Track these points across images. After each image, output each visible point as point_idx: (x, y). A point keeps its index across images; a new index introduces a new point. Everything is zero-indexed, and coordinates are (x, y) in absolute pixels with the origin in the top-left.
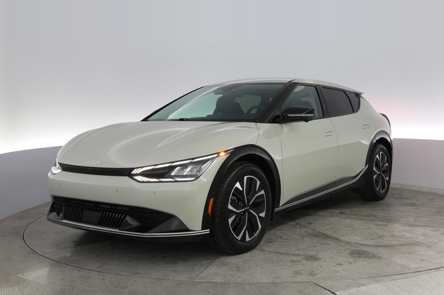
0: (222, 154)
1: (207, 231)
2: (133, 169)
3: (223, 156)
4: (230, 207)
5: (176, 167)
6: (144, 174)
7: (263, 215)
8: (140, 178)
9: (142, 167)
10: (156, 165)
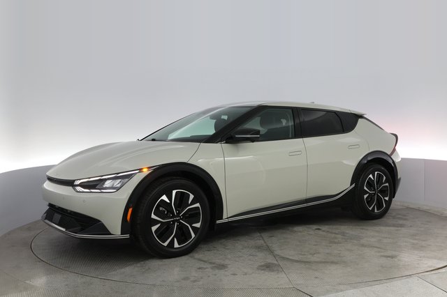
0: (145, 170)
1: (127, 236)
2: (74, 181)
3: (146, 172)
4: (153, 216)
5: (106, 180)
6: (82, 185)
7: (198, 225)
8: (79, 189)
9: (80, 180)
10: (89, 178)
